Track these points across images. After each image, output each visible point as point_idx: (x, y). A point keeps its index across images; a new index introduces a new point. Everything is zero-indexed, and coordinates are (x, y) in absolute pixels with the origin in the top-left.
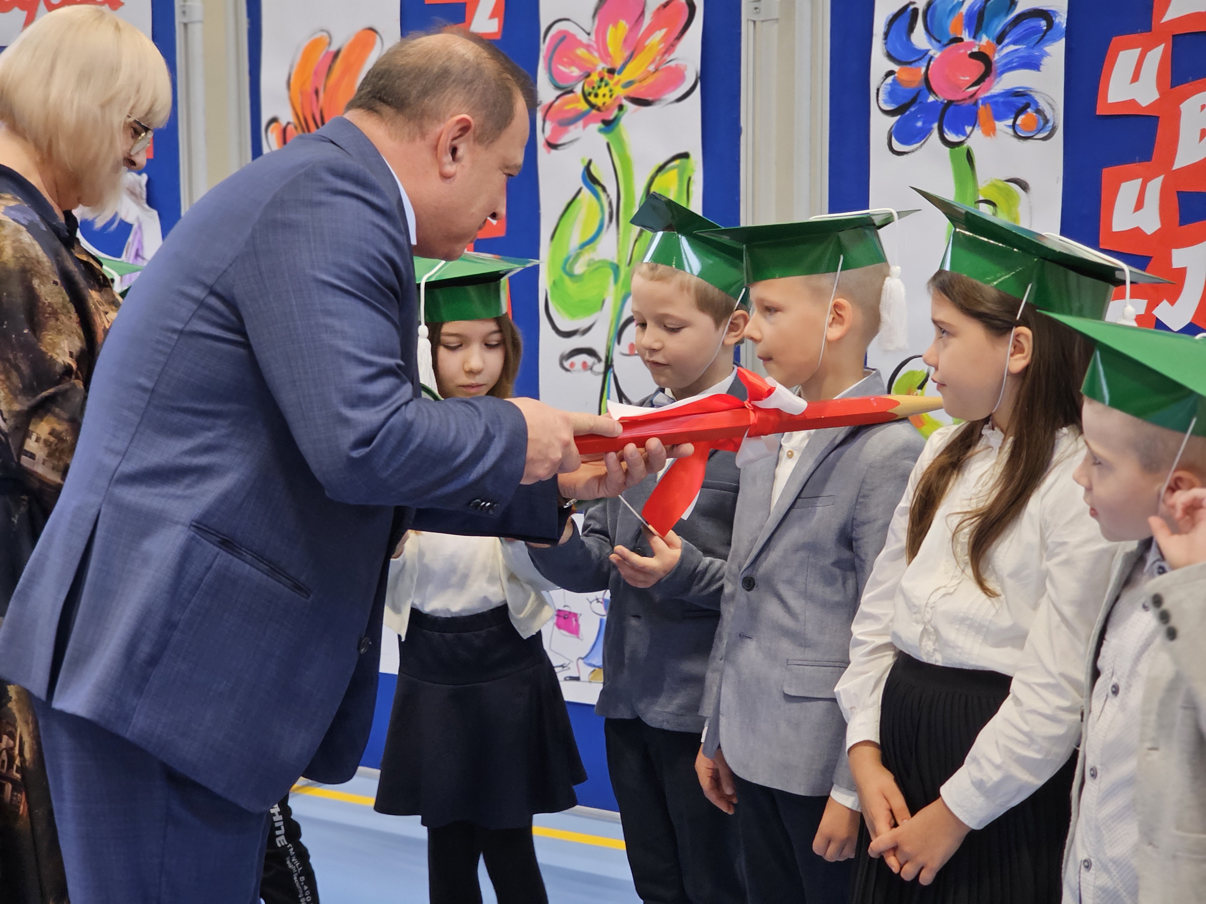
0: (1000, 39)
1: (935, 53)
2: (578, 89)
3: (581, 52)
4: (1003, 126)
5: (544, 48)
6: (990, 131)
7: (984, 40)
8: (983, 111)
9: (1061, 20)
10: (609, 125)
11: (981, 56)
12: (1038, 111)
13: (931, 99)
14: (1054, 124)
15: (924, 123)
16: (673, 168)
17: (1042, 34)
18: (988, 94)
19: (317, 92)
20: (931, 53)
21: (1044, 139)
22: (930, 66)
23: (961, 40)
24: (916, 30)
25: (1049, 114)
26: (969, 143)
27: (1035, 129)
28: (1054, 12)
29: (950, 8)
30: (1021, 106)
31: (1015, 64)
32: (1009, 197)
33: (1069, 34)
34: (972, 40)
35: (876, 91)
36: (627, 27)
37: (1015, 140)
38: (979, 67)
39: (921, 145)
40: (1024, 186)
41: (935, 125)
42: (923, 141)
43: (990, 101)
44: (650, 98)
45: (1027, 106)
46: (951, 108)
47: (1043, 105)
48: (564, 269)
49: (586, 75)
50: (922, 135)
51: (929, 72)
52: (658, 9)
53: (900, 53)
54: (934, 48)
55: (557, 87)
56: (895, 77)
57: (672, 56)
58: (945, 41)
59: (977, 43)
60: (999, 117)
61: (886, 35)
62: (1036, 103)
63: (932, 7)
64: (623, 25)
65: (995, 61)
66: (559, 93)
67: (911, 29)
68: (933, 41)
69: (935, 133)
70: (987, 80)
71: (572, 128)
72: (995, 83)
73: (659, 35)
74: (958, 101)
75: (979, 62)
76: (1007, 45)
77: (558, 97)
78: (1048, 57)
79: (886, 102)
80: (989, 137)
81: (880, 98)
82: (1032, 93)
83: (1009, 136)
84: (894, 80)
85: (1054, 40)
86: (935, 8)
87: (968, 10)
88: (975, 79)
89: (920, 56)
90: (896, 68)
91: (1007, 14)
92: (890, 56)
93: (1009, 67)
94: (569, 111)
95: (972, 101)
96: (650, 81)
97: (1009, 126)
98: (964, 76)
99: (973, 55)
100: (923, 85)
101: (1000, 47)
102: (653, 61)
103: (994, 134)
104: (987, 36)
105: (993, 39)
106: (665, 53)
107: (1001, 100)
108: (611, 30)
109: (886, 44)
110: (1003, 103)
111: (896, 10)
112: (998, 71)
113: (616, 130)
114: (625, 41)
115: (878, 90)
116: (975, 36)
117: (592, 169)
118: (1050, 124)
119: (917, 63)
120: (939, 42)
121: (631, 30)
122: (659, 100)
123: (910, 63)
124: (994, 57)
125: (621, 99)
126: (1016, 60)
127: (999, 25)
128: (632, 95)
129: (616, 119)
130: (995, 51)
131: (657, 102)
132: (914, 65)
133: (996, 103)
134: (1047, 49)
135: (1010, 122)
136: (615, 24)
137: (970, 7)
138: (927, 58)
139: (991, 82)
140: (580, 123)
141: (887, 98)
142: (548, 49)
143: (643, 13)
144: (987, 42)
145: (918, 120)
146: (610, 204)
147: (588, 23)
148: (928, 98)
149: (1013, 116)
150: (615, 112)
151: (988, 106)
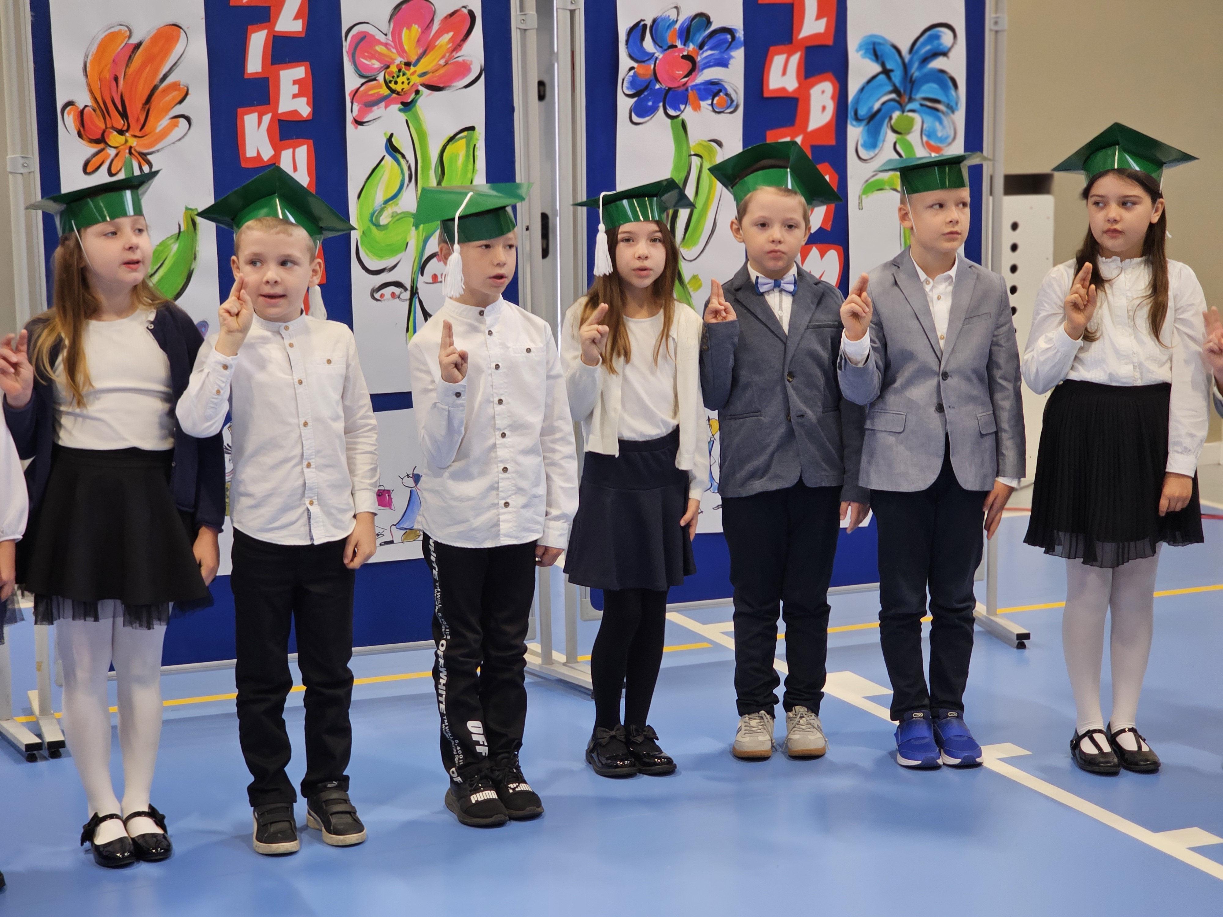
0: (701, 47)
1: (659, 55)
2: (381, 78)
3: (379, 48)
4: (705, 104)
5: (346, 45)
6: (697, 108)
7: (691, 47)
8: (691, 94)
9: (740, 34)
10: (407, 106)
11: (689, 58)
12: (727, 95)
13: (657, 86)
14: (737, 103)
15: (653, 103)
16: (462, 138)
17: (727, 45)
18: (694, 83)
19: (116, 79)
20: (656, 55)
21: (731, 113)
22: (657, 64)
23: (676, 47)
24: (646, 39)
25: (734, 96)
26: (683, 116)
27: (725, 106)
28: (735, 30)
29: (668, 24)
30: (716, 91)
31: (712, 64)
32: (710, 151)
33: (747, 44)
34: (683, 47)
35: (621, 81)
36: (420, 30)
37: (713, 114)
38: (688, 65)
39: (651, 118)
40: (720, 144)
41: (661, 104)
42: (652, 115)
43: (695, 88)
44: (441, 85)
45: (720, 91)
46: (671, 92)
47: (730, 91)
48: (371, 221)
49: (385, 67)
50: (652, 111)
51: (656, 68)
52: (446, 18)
53: (637, 55)
54: (658, 51)
55: (361, 76)
56: (635, 71)
57: (459, 54)
58: (666, 47)
59: (686, 48)
60: (703, 99)
61: (627, 42)
62: (726, 90)
63: (656, 23)
64: (416, 29)
65: (699, 62)
66: (363, 80)
67: (643, 38)
68: (657, 47)
69: (661, 110)
70: (693, 74)
71: (375, 108)
72: (698, 76)
73: (447, 37)
74: (675, 88)
75: (688, 62)
76: (706, 50)
77: (362, 85)
78: (734, 60)
79: (628, 88)
80: (696, 112)
81: (624, 86)
82: (723, 83)
83: (709, 111)
84: (634, 73)
85: (737, 48)
86: (658, 24)
87: (680, 27)
88: (686, 73)
89: (649, 57)
90: (635, 65)
91: (705, 30)
92: (631, 57)
93: (707, 65)
94: (372, 95)
95: (684, 88)
96: (441, 71)
97: (709, 105)
98: (678, 71)
99: (684, 57)
100: (653, 77)
101: (701, 52)
102: (443, 57)
103: (700, 110)
104: (693, 44)
105: (697, 46)
106: (453, 51)
107: (702, 87)
108: (405, 32)
109: (627, 48)
110: (705, 89)
111: (632, 25)
112: (701, 68)
113: (413, 110)
114: (418, 41)
115: (623, 80)
116: (685, 44)
117: (393, 140)
118: (735, 103)
119: (648, 62)
120: (661, 47)
121: (423, 32)
122: (449, 86)
123: (644, 62)
124: (697, 58)
125: (418, 86)
126: (713, 61)
127: (700, 38)
128: (426, 83)
129: (413, 102)
130: (698, 54)
131: (447, 88)
132: (646, 63)
133: (699, 90)
134: (733, 54)
135: (710, 102)
136: (409, 28)
137: (681, 24)
138: (654, 58)
139: (696, 75)
140: (382, 105)
141: (629, 86)
142: (350, 45)
143: (432, 20)
144: (693, 49)
145: (649, 100)
146: (409, 168)
147: (385, 26)
148: (655, 85)
149: (711, 98)
150: (413, 96)
151: (694, 91)
